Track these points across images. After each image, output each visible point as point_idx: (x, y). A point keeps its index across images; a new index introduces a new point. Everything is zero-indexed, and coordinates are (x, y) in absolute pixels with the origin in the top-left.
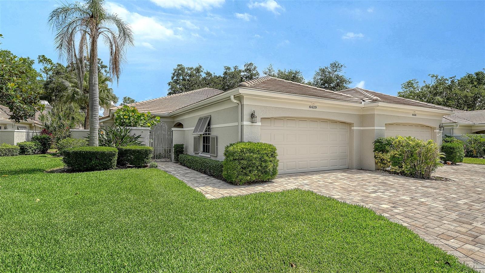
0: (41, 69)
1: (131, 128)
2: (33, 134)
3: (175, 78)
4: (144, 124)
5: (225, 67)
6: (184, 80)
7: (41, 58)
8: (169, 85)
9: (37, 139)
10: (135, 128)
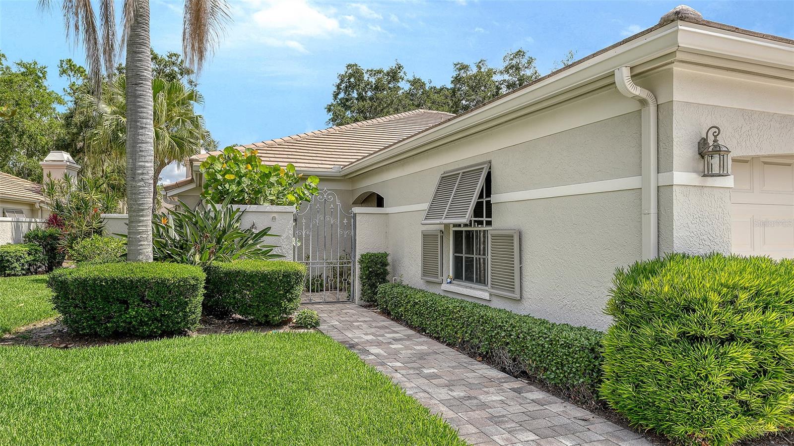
0: (64, 89)
1: (242, 207)
2: (29, 226)
3: (342, 95)
4: (278, 198)
5: (457, 65)
6: (361, 98)
7: (65, 66)
8: (329, 110)
9: (36, 237)
10: (253, 208)
